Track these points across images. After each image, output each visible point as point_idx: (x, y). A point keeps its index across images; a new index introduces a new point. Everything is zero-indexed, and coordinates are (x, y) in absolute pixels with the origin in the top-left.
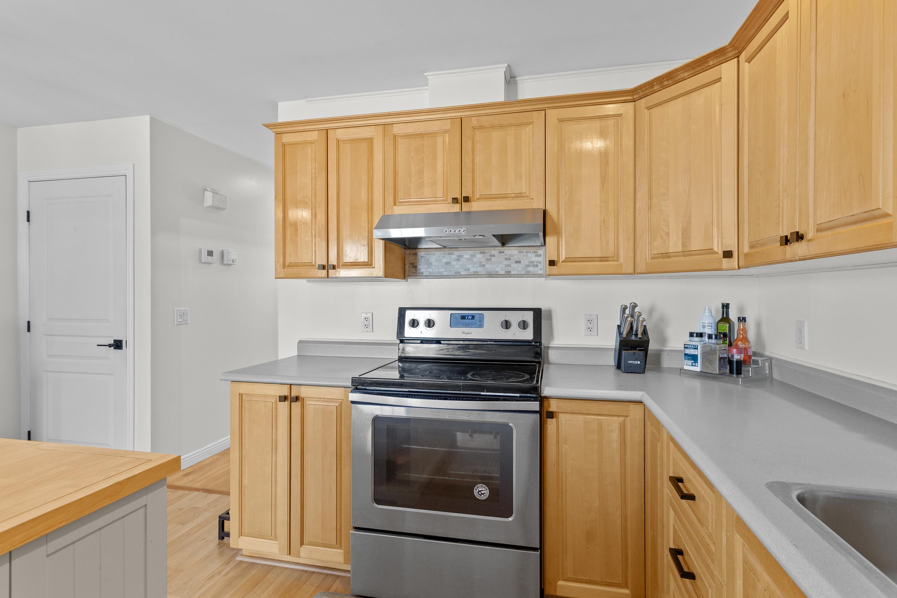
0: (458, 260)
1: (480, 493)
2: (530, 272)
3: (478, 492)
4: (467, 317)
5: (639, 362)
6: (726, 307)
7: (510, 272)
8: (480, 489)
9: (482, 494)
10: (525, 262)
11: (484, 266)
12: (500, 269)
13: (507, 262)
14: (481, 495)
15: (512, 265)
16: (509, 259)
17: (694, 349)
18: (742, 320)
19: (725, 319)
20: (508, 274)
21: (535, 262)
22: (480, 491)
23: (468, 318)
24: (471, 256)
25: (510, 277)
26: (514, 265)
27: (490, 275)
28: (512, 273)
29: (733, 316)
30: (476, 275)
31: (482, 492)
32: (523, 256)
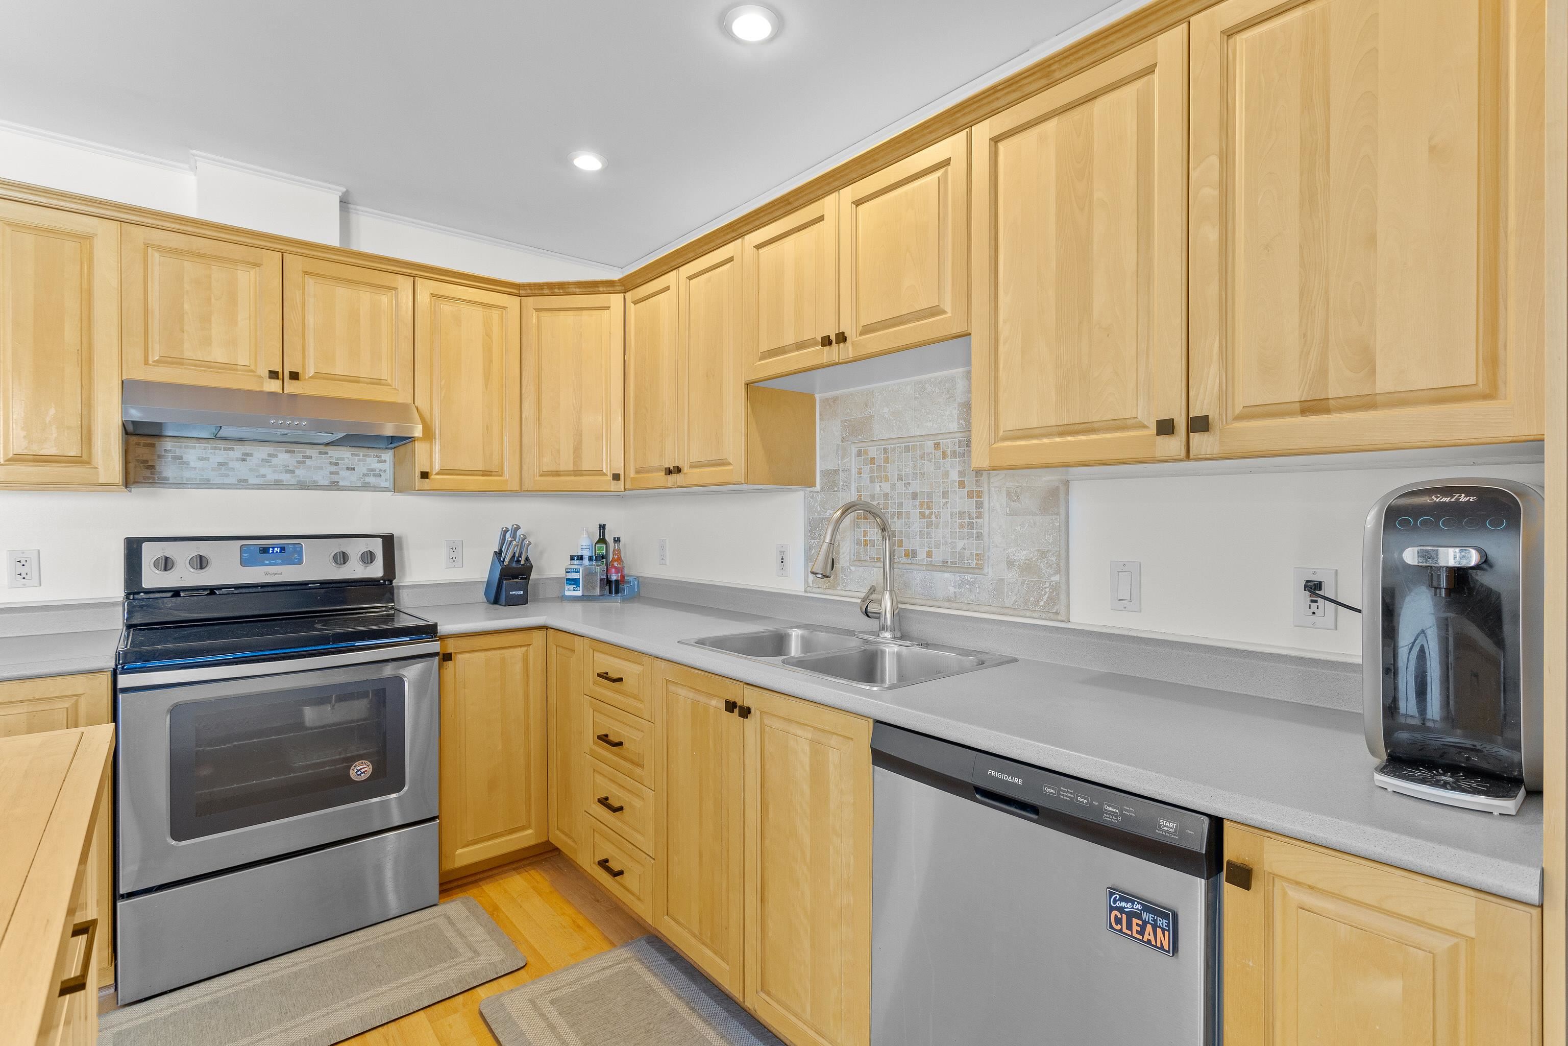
0: (244, 460)
1: (359, 773)
2: (369, 483)
3: (356, 773)
4: (271, 549)
5: (522, 592)
6: (602, 527)
7: (338, 482)
8: (358, 768)
9: (362, 773)
10: (361, 469)
11: (293, 472)
12: (322, 477)
13: (333, 468)
14: (360, 775)
15: (341, 473)
16: (336, 464)
17: (576, 572)
18: (617, 540)
19: (602, 540)
20: (334, 486)
21: (377, 470)
22: (358, 770)
23: (273, 550)
24: (269, 455)
25: (338, 489)
26: (344, 473)
27: (303, 486)
28: (341, 484)
29: (609, 538)
30: (278, 485)
31: (362, 771)
32: (359, 460)
